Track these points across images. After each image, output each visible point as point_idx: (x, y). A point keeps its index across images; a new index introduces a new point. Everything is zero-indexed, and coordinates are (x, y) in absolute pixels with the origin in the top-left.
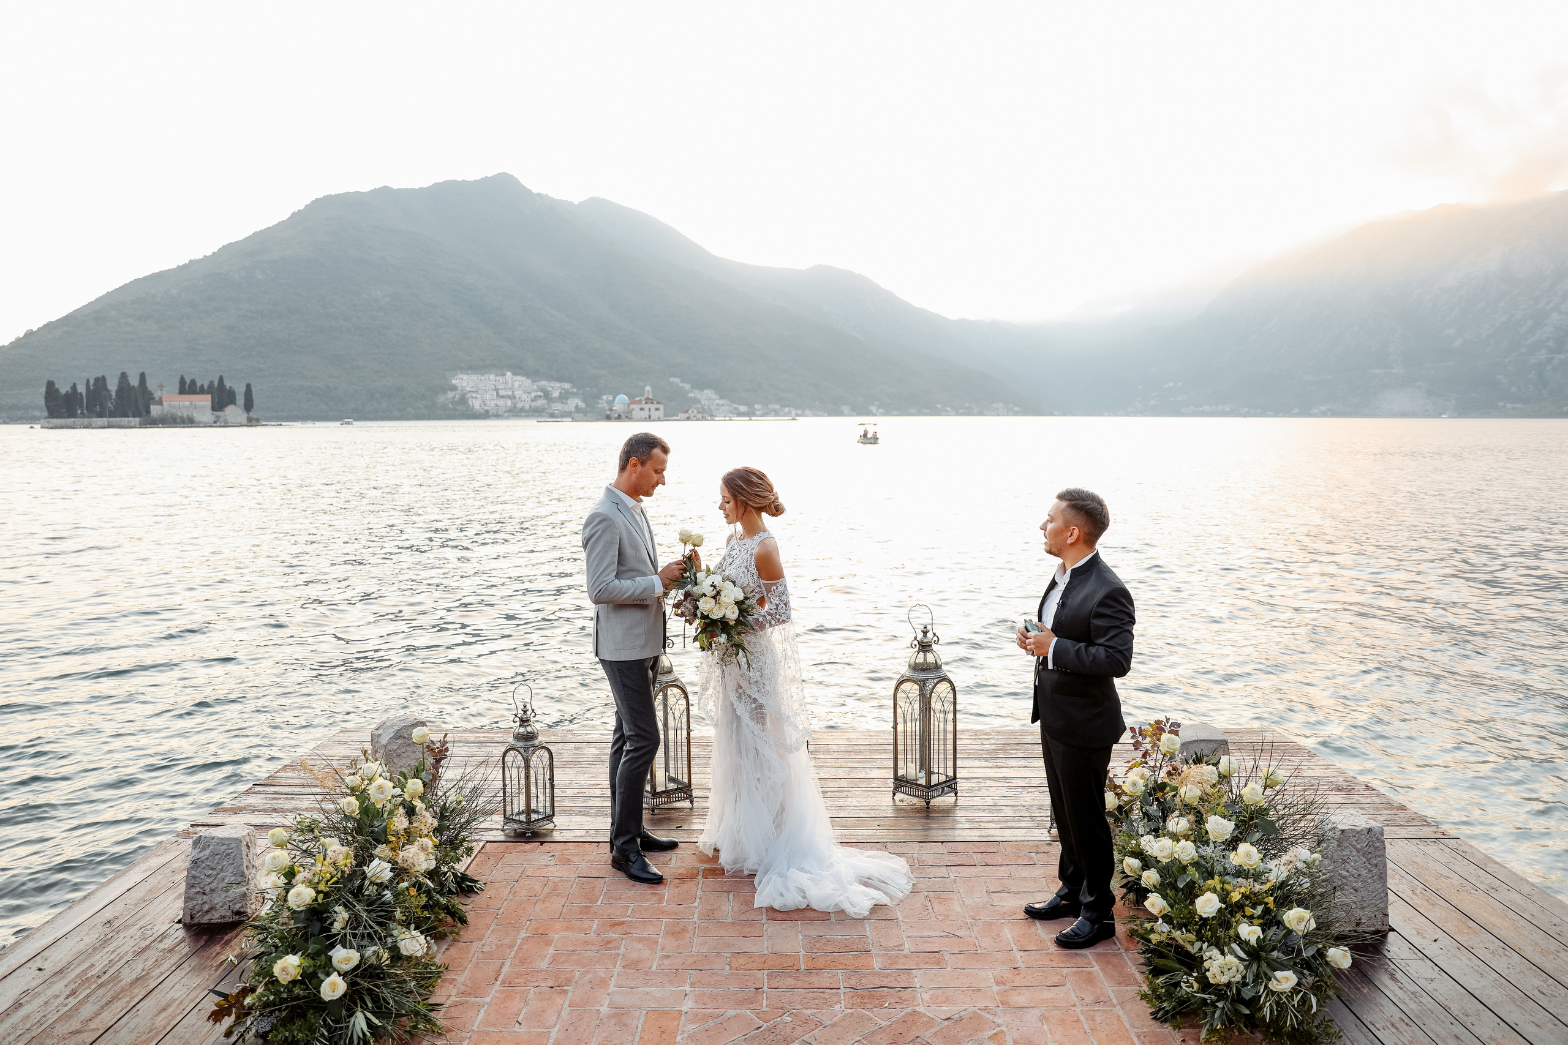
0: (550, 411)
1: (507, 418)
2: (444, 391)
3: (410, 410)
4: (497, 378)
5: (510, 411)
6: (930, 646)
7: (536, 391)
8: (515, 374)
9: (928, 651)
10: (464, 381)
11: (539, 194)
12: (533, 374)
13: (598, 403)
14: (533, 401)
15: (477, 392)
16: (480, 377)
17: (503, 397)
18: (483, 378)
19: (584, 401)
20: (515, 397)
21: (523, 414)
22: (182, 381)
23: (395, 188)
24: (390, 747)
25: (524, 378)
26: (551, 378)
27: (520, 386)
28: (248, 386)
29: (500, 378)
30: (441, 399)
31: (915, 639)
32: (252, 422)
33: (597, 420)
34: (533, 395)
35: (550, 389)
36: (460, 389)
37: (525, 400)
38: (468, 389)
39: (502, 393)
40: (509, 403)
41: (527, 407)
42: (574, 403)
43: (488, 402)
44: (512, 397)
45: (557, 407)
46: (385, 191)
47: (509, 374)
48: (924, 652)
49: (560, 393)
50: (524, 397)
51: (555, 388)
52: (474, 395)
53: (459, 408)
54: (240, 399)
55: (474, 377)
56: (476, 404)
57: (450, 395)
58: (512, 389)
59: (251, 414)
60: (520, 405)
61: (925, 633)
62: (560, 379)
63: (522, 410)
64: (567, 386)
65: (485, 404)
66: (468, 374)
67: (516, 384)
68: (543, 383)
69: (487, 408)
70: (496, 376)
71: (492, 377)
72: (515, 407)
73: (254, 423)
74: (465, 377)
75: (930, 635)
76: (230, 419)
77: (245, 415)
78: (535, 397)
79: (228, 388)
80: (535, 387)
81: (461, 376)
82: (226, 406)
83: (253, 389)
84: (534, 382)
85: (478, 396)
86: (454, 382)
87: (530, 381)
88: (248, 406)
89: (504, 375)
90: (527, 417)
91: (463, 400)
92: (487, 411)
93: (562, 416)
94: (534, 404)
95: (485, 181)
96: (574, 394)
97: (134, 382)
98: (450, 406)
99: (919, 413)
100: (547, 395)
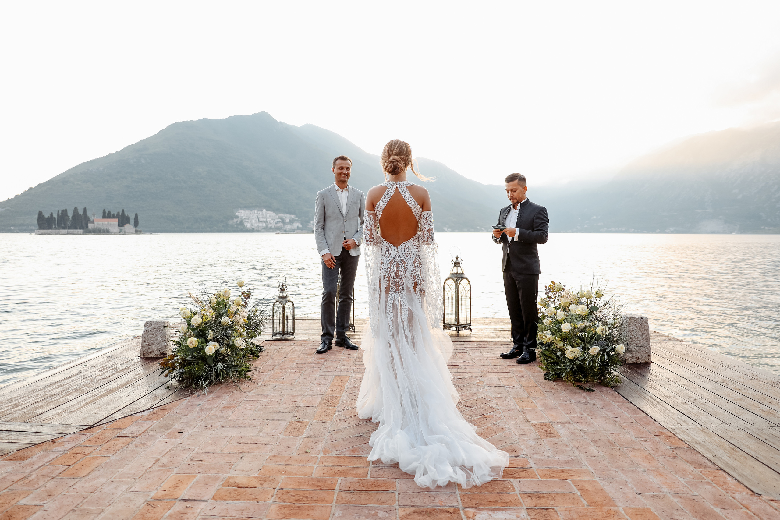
0: (284, 229)
1: (263, 232)
2: (232, 218)
3: (215, 228)
5: (264, 229)
7: (278, 219)
8: (267, 210)
10: (242, 214)
11: (280, 122)
12: (276, 211)
13: (308, 225)
14: (276, 223)
15: (248, 219)
17: (261, 222)
18: (251, 212)
19: (302, 224)
20: (267, 222)
21: (271, 230)
22: (104, 212)
23: (210, 119)
25: (272, 213)
26: (285, 213)
27: (270, 216)
28: (136, 215)
29: (260, 212)
30: (231, 222)
32: (137, 232)
33: (308, 233)
34: (276, 221)
35: (285, 218)
36: (240, 217)
37: (272, 223)
38: (244, 218)
39: (261, 219)
40: (264, 225)
41: (273, 226)
42: (296, 225)
43: (254, 224)
44: (266, 222)
45: (288, 227)
46: (205, 120)
47: (264, 210)
49: (290, 220)
50: (272, 222)
51: (287, 218)
52: (247, 221)
53: (239, 227)
54: (132, 221)
55: (247, 212)
56: (248, 225)
57: (235, 220)
58: (266, 218)
59: (137, 228)
60: (270, 226)
62: (290, 213)
63: (271, 228)
64: (293, 216)
65: (252, 225)
66: (244, 210)
67: (268, 215)
68: (281, 215)
69: (253, 227)
70: (258, 211)
71: (256, 212)
72: (267, 227)
73: (138, 232)
74: (243, 212)
76: (127, 231)
77: (134, 229)
79: (126, 215)
80: (277, 217)
81: (240, 211)
82: (125, 224)
83: (139, 217)
84: (277, 214)
85: (249, 221)
86: (237, 214)
87: (275, 214)
88: (136, 224)
89: (262, 211)
90: (273, 231)
91: (242, 223)
92: (253, 229)
93: (291, 231)
94: (277, 225)
95: (254, 116)
96: (296, 220)
97: (81, 212)
98: (235, 226)
99: (469, 231)
100: (283, 221)
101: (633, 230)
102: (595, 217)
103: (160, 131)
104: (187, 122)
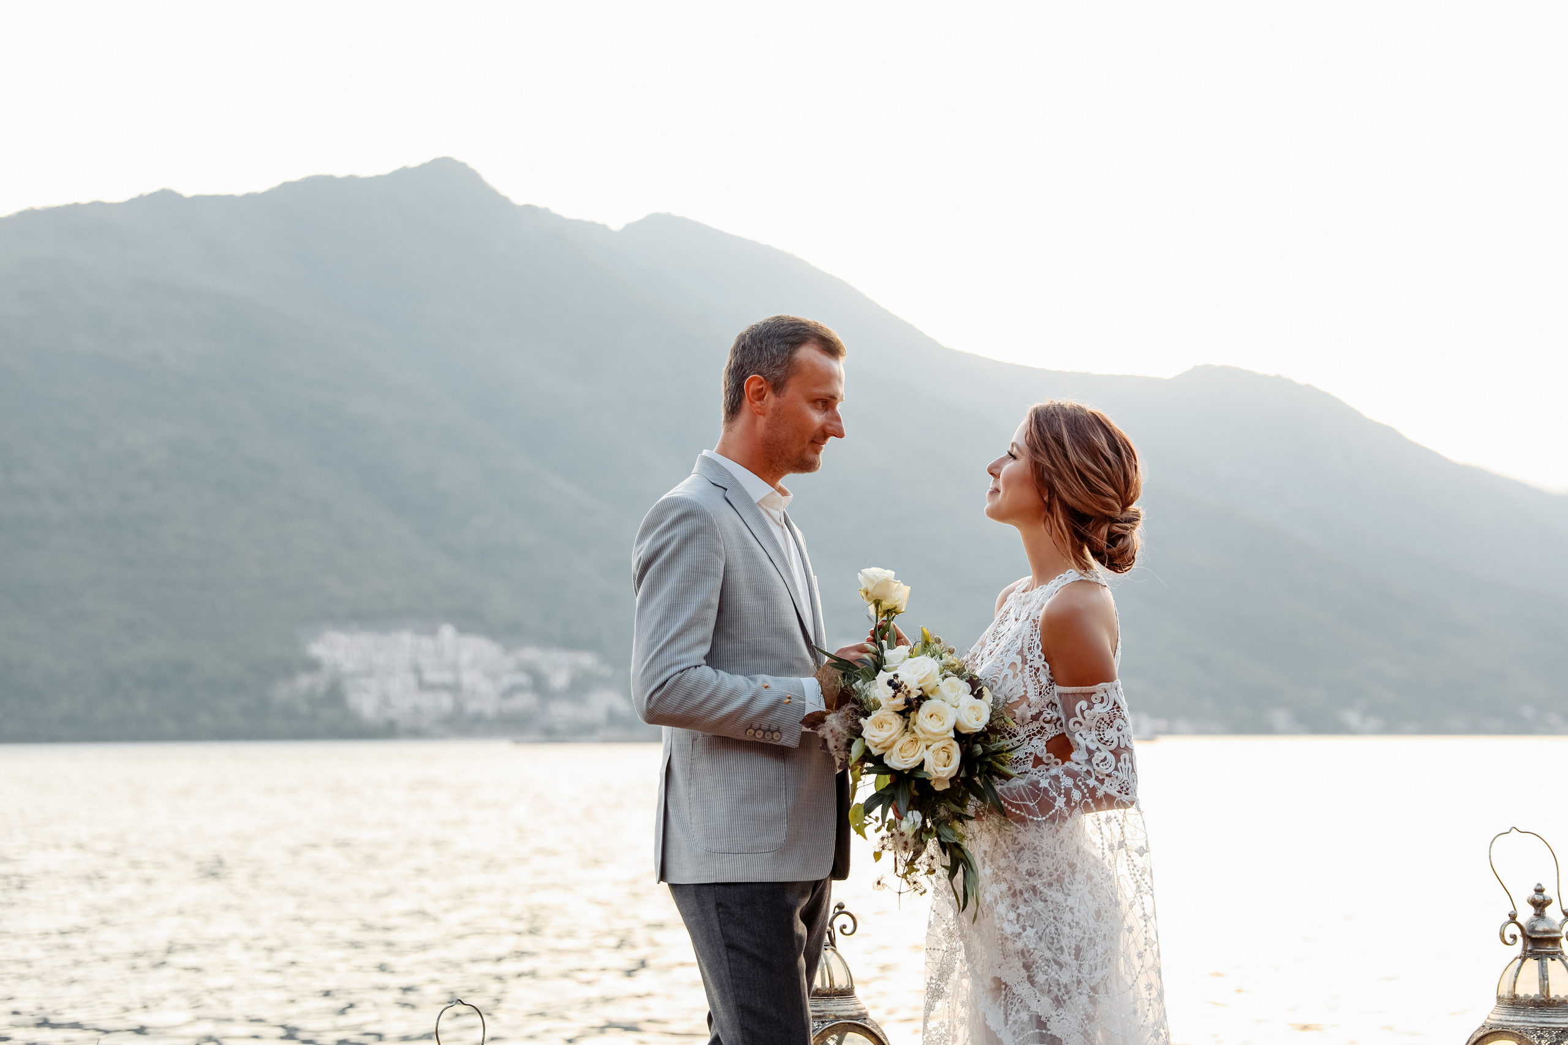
0: (545, 722)
2: (290, 672)
4: (420, 642)
5: (448, 721)
7: (513, 673)
8: (463, 630)
10: (338, 649)
12: (506, 632)
14: (503, 696)
15: (368, 675)
16: (378, 639)
17: (432, 687)
18: (384, 641)
20: (460, 688)
21: (481, 728)
25: (483, 643)
26: (548, 641)
27: (473, 661)
29: (426, 643)
30: (281, 692)
34: (507, 681)
35: (546, 668)
36: (327, 667)
37: (485, 695)
38: (348, 668)
39: (431, 677)
40: (446, 701)
41: (490, 711)
43: (394, 700)
44: (454, 688)
45: (562, 711)
46: (166, 199)
47: (447, 630)
49: (572, 678)
50: (485, 686)
51: (559, 666)
52: (362, 682)
53: (326, 713)
55: (365, 639)
56: (367, 705)
57: (304, 681)
58: (455, 667)
60: (472, 706)
62: (572, 644)
63: (477, 719)
64: (587, 660)
65: (388, 705)
66: (349, 631)
67: (465, 657)
68: (530, 654)
69: (393, 714)
70: (417, 635)
71: (406, 638)
72: (460, 711)
74: (342, 639)
78: (511, 687)
80: (510, 663)
81: (331, 636)
84: (507, 650)
85: (372, 685)
86: (314, 650)
87: (497, 649)
89: (433, 632)
90: (491, 735)
91: (335, 695)
92: (393, 721)
94: (508, 704)
96: (603, 681)
98: (304, 708)
100: (539, 684)
104: (74, 209)
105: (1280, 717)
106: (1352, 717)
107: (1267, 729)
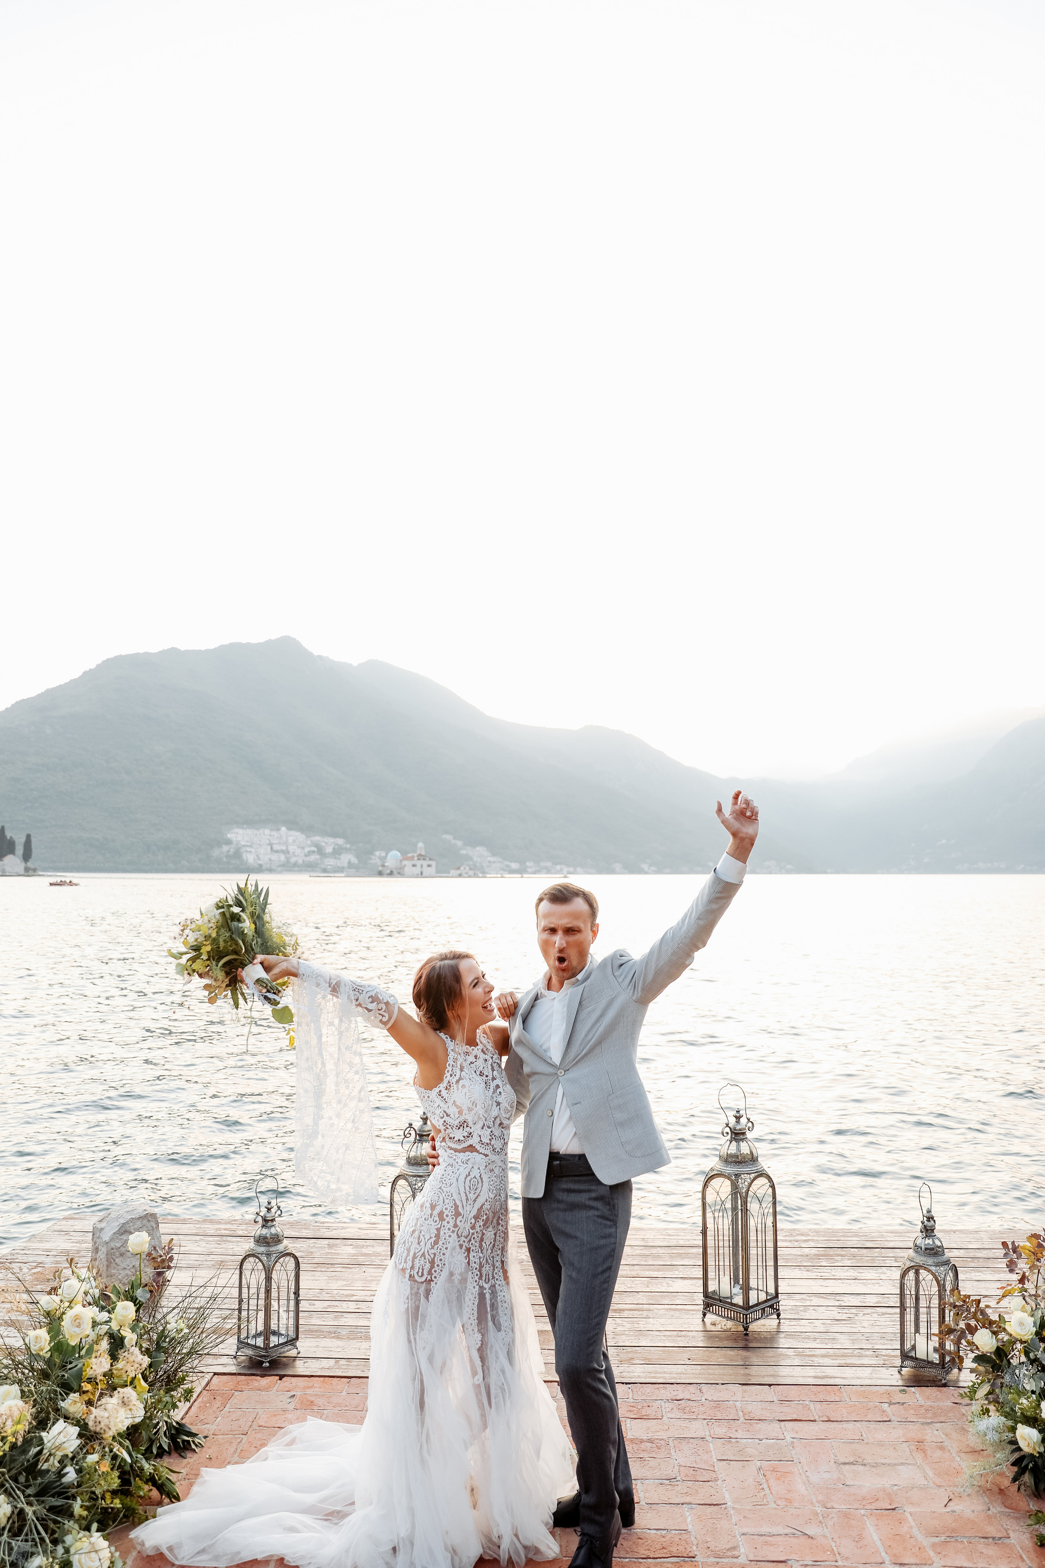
0: (323, 866)
1: (280, 872)
2: (219, 844)
3: (184, 864)
4: (272, 833)
5: (283, 865)
6: (744, 1134)
7: (310, 846)
8: (289, 829)
9: (742, 1140)
10: (239, 835)
11: (319, 657)
12: (307, 830)
13: (371, 859)
14: (306, 856)
15: (251, 846)
16: (255, 831)
17: (277, 851)
18: (258, 832)
19: (357, 857)
20: (288, 852)
21: (296, 869)
23: (182, 649)
24: (112, 1245)
25: (298, 834)
26: (325, 834)
27: (294, 841)
28: (28, 837)
29: (275, 833)
30: (216, 852)
31: (727, 1125)
32: (29, 872)
33: (369, 876)
34: (307, 850)
35: (323, 844)
36: (235, 843)
37: (298, 855)
38: (243, 843)
39: (276, 847)
40: (283, 857)
41: (300, 862)
42: (346, 858)
43: (261, 857)
44: (286, 852)
45: (330, 862)
46: (173, 651)
47: (283, 829)
48: (737, 1141)
49: (334, 849)
50: (298, 851)
51: (329, 844)
52: (248, 849)
53: (233, 862)
54: (20, 850)
55: (249, 832)
56: (250, 858)
57: (225, 848)
58: (286, 843)
59: (30, 864)
60: (293, 860)
61: (738, 1118)
62: (334, 835)
63: (295, 865)
64: (340, 841)
65: (259, 859)
66: (243, 828)
67: (291, 839)
68: (317, 838)
69: (261, 862)
70: (271, 830)
71: (267, 832)
72: (288, 862)
73: (31, 873)
74: (240, 831)
75: (743, 1120)
76: (8, 869)
77: (23, 865)
78: (309, 852)
79: (8, 838)
80: (309, 842)
81: (236, 830)
82: (5, 856)
83: (33, 840)
84: (308, 837)
85: (253, 850)
86: (229, 836)
87: (304, 836)
88: (27, 855)
89: (278, 830)
90: (300, 871)
91: (237, 854)
92: (261, 866)
93: (335, 872)
94: (308, 859)
95: (269, 643)
96: (347, 850)
98: (225, 859)
100: (320, 850)
101: (1022, 866)
102: (944, 841)
103: (85, 673)
104: (137, 655)
105: (618, 866)
106: (645, 867)
107: (612, 872)
